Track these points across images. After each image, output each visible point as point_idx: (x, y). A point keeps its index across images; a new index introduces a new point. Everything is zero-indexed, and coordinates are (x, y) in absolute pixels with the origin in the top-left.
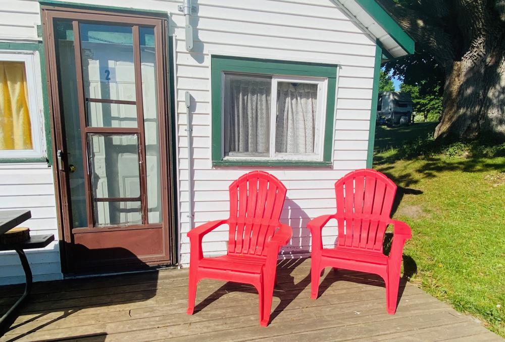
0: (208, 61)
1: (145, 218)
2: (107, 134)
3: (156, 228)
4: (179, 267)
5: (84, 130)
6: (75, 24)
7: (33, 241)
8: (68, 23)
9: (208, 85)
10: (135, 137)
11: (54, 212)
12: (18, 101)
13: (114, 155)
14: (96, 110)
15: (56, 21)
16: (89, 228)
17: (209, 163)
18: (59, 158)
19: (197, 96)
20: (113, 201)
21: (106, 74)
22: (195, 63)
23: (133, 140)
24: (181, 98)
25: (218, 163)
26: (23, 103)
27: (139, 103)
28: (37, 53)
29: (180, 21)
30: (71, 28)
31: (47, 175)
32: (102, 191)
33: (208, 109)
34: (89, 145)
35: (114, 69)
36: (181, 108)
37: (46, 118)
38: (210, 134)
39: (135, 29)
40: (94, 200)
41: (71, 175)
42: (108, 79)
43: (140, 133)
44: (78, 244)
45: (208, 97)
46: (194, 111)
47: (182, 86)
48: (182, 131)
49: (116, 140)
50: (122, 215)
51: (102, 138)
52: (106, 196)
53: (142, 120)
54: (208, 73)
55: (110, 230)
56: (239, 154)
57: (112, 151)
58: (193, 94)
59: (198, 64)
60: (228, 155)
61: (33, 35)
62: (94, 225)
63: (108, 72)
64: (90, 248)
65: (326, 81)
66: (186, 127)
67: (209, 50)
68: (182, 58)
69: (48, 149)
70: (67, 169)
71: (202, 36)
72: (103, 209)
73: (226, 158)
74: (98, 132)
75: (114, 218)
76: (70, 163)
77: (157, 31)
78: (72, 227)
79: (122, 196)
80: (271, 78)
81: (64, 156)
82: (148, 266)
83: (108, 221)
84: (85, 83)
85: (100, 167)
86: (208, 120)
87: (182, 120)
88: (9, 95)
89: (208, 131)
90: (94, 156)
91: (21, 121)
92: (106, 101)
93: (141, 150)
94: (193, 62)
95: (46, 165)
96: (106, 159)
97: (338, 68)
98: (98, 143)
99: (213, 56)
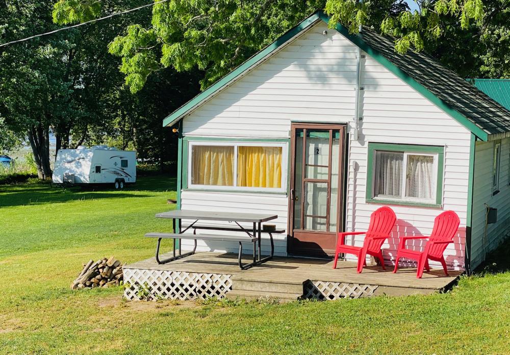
0: (366, 144)
1: (328, 228)
2: (315, 182)
3: (333, 234)
4: (344, 260)
5: (304, 180)
6: (305, 130)
7: (277, 230)
8: (302, 130)
9: (366, 157)
10: (327, 184)
11: (286, 220)
12: (277, 164)
13: (317, 193)
14: (311, 170)
15: (296, 129)
16: (301, 230)
17: (364, 200)
18: (292, 193)
19: (360, 163)
20: (314, 217)
21: (317, 151)
22: (360, 145)
23: (325, 185)
24: (351, 164)
25: (370, 200)
26: (279, 165)
27: (330, 167)
28: (288, 143)
29: (353, 125)
30: (303, 131)
31: (285, 200)
32: (310, 211)
33: (365, 170)
34: (305, 187)
35: (321, 148)
36: (351, 169)
37: (288, 173)
38: (365, 183)
39: (331, 131)
40: (305, 216)
41: (296, 202)
42: (318, 153)
43: (329, 182)
44: (296, 239)
45: (366, 163)
46: (358, 170)
47: (352, 158)
48: (350, 182)
49: (319, 185)
50: (318, 226)
51: (312, 184)
52: (312, 214)
53: (330, 175)
54: (366, 151)
55: (310, 233)
56: (385, 196)
57: (316, 190)
58: (357, 161)
59: (361, 146)
60: (377, 196)
61: (287, 135)
62: (303, 229)
63: (318, 150)
64: (300, 240)
65: (438, 155)
66: (353, 180)
67: (367, 139)
68: (353, 143)
69: (288, 188)
70: (294, 199)
71: (364, 132)
72: (309, 221)
73: (375, 198)
74: (311, 181)
75: (314, 227)
76: (296, 196)
77: (341, 131)
78: (293, 228)
79: (319, 215)
80: (403, 152)
81: (294, 192)
82: (327, 255)
83: (311, 227)
84: (306, 156)
85: (310, 199)
86: (365, 176)
87: (351, 176)
88: (274, 160)
89: (365, 182)
90: (307, 192)
91: (278, 173)
92: (316, 165)
93: (329, 190)
94: (359, 145)
95: (286, 196)
96: (313, 194)
97: (445, 147)
98: (310, 186)
99: (369, 142)
